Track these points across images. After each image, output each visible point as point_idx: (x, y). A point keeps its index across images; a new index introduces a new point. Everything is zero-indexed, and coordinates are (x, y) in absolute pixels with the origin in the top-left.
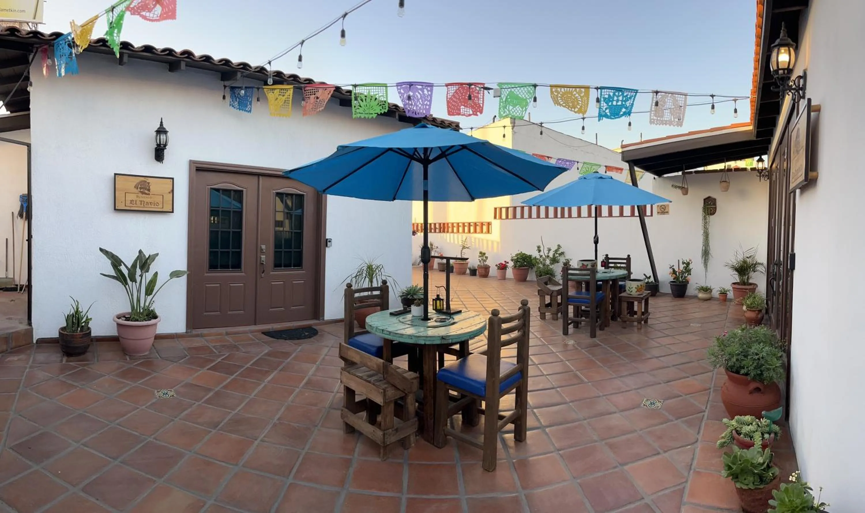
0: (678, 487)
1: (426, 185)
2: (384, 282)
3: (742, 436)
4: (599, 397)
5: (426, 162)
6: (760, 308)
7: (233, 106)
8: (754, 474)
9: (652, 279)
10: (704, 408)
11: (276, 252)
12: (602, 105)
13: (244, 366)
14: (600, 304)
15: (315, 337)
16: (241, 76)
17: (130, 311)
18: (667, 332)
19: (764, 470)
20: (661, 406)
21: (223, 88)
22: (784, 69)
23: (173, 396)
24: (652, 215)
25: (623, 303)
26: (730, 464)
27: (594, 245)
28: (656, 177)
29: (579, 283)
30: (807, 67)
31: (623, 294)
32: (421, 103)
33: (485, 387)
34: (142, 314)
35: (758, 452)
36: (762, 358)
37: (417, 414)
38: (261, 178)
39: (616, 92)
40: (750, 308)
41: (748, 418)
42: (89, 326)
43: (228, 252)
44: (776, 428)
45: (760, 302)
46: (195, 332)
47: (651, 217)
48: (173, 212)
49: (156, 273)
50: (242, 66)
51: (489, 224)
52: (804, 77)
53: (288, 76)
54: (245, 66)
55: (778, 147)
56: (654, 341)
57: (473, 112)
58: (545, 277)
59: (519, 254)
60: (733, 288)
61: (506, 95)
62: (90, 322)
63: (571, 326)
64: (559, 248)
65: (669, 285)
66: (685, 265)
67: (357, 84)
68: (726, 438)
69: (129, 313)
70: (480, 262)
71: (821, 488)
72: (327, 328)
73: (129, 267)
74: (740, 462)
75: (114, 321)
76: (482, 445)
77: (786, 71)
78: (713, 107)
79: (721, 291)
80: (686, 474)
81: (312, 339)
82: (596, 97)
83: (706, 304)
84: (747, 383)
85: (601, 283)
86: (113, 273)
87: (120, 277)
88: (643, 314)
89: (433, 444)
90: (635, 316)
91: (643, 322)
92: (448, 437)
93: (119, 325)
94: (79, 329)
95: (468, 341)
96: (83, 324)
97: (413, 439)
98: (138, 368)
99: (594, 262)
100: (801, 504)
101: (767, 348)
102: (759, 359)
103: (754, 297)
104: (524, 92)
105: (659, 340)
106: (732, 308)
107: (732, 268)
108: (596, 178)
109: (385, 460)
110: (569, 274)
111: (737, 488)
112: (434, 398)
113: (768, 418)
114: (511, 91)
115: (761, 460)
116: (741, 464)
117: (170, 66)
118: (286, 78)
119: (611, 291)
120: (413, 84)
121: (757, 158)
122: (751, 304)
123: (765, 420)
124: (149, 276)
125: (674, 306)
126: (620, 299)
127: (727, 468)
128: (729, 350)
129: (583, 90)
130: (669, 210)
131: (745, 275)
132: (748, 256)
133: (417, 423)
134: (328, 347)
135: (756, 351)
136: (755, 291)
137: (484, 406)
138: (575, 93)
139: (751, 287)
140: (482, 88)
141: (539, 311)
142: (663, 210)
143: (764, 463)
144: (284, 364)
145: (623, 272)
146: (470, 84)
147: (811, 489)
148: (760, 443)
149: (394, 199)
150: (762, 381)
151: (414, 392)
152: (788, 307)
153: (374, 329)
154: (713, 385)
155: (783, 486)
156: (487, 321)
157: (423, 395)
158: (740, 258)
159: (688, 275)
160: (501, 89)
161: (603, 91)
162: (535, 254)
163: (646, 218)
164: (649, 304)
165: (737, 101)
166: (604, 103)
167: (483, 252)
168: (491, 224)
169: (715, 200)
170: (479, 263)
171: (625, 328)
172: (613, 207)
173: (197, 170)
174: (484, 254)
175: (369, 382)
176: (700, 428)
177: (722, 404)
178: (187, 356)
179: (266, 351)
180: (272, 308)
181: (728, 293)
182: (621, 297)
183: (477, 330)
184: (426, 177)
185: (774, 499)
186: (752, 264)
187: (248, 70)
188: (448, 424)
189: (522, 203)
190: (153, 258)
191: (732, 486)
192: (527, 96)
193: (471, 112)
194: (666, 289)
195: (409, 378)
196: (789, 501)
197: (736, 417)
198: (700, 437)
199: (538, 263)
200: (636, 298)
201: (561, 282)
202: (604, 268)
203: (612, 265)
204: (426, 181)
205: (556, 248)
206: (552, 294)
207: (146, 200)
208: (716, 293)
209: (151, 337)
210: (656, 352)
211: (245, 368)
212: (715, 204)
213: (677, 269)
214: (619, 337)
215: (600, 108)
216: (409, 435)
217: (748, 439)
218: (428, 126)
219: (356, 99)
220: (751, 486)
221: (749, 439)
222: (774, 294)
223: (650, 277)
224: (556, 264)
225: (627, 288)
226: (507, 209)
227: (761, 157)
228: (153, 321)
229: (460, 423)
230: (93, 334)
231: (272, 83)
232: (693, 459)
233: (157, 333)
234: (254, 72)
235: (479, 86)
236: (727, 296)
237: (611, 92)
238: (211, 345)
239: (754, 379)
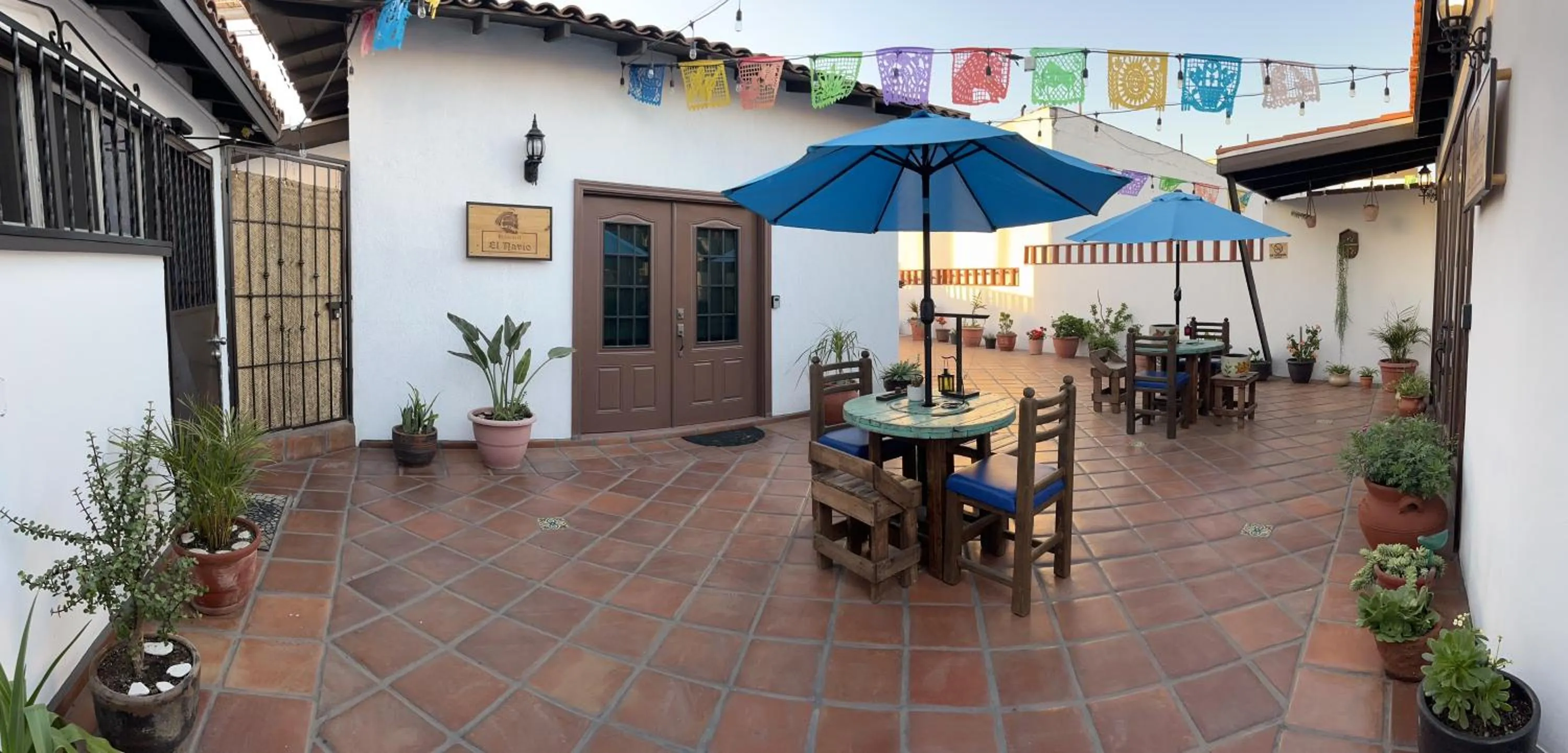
0: (1293, 644)
1: (926, 205)
2: (865, 354)
3: (1388, 572)
4: (1178, 520)
5: (926, 171)
6: (1420, 395)
7: (633, 95)
8: (1403, 621)
9: (1261, 356)
10: (1333, 537)
11: (699, 318)
12: (1187, 84)
13: (663, 486)
14: (1181, 390)
15: (760, 441)
16: (648, 48)
17: (492, 405)
18: (1281, 432)
19: (1417, 616)
20: (1271, 534)
21: (621, 66)
22: (1456, 18)
23: (564, 526)
24: (1261, 259)
25: (1217, 389)
26: (1368, 609)
27: (1175, 302)
28: (1268, 200)
29: (1151, 359)
30: (1493, 13)
31: (1217, 376)
32: (914, 82)
33: (1015, 499)
34: (509, 410)
35: (1411, 592)
36: (1420, 461)
37: (919, 539)
38: (675, 205)
39: (1208, 63)
40: (1406, 395)
41: (1397, 547)
42: (435, 425)
43: (631, 320)
44: (1438, 559)
45: (1421, 386)
46: (585, 438)
47: (1261, 263)
48: (551, 259)
49: (529, 351)
50: (649, 32)
51: (1015, 271)
52: (1488, 29)
53: (713, 46)
54: (653, 31)
55: (1451, 148)
56: (1264, 444)
57: (991, 96)
58: (1103, 350)
59: (1064, 317)
60: (1382, 367)
61: (1043, 67)
62: (436, 420)
63: (1139, 422)
64: (1123, 309)
65: (1287, 365)
66: (1310, 334)
67: (817, 54)
68: (1365, 576)
69: (489, 409)
70: (1001, 327)
71: (1500, 637)
72: (778, 428)
73: (491, 340)
74: (1382, 607)
75: (470, 419)
76: (1011, 580)
77: (1460, 21)
78: (1353, 86)
79: (1363, 373)
80: (1305, 627)
81: (756, 443)
82: (1178, 70)
83: (1340, 393)
84: (1397, 498)
85: (1184, 359)
86: (465, 349)
87: (478, 357)
88: (1246, 405)
89: (942, 579)
90: (1236, 409)
91: (1246, 418)
92: (963, 571)
93: (477, 425)
94: (421, 429)
95: (988, 435)
96: (426, 423)
97: (914, 572)
98: (509, 487)
99: (1174, 328)
100: (1470, 658)
101: (1427, 446)
102: (1415, 463)
103: (1413, 380)
104: (1069, 61)
105: (1268, 443)
106: (1379, 397)
107: (1381, 337)
108: (1177, 199)
109: (877, 603)
110: (1135, 345)
111: (1378, 643)
112: (944, 513)
113: (1427, 546)
114: (1050, 62)
115: (1414, 603)
116: (1384, 609)
117: (545, 31)
118: (711, 49)
119: (1199, 371)
120: (903, 50)
121: (1420, 168)
122: (1408, 389)
123: (1422, 549)
124: (519, 355)
125: (1293, 395)
126: (1213, 384)
127: (1364, 614)
128: (1372, 450)
129: (1158, 59)
130: (1287, 251)
131: (1399, 347)
132: (1405, 318)
133: (920, 550)
134: (781, 453)
135: (1410, 452)
136: (1414, 372)
137: (1012, 528)
138: (1145, 64)
139: (1409, 365)
140: (1007, 56)
141: (1093, 400)
142: (1278, 251)
143: (1418, 607)
144: (721, 480)
145: (1218, 343)
146: (989, 51)
147: (1486, 639)
148: (1415, 581)
149: (876, 230)
150: (1419, 494)
151: (916, 508)
152: (1461, 384)
153: (858, 420)
154: (1347, 506)
155: (1444, 633)
156: (1018, 406)
157: (925, 514)
158: (1393, 322)
159: (1314, 349)
160: (1036, 57)
161: (1189, 60)
162: (1087, 317)
163: (1252, 264)
164: (1256, 393)
165: (1389, 76)
166: (1191, 82)
167: (1006, 313)
168: (1018, 272)
169: (1356, 234)
170: (1000, 330)
171: (1219, 425)
172: (1205, 243)
173: (585, 195)
174: (1008, 316)
175: (852, 494)
176: (1326, 565)
177: (1360, 531)
178: (577, 472)
179: (691, 464)
180: (695, 401)
181: (1374, 375)
182: (1215, 380)
183: (1003, 419)
184: (926, 193)
185: (1431, 652)
186: (1411, 332)
187: (658, 38)
188: (963, 554)
189: (1068, 238)
190: (523, 327)
191: (1370, 639)
192: (1073, 67)
193: (988, 97)
194: (1282, 370)
195: (908, 487)
196: (1453, 653)
197: (1379, 546)
198: (1326, 576)
199: (1092, 331)
200: (1235, 382)
201: (1125, 359)
202: (1188, 337)
203: (1203, 334)
204: (926, 199)
205: (1119, 308)
206: (1111, 375)
207: (511, 241)
208: (1355, 377)
209: (522, 445)
210: (1265, 460)
211: (663, 488)
212: (1356, 241)
213: (1298, 342)
214: (1209, 438)
215: (1184, 89)
216: (909, 569)
217: (1396, 576)
218: (929, 114)
219: (816, 79)
220: (1400, 639)
221: (1399, 576)
222: (1442, 372)
223: (1258, 352)
224: (1119, 333)
225: (1223, 367)
226: (1045, 248)
227: (1425, 167)
228: (526, 421)
229: (979, 552)
230: (441, 437)
231: (695, 57)
232: (1315, 605)
233: (531, 438)
234: (666, 40)
235: (1003, 53)
236: (1371, 380)
237: (1201, 63)
238: (610, 457)
239: (1407, 492)
